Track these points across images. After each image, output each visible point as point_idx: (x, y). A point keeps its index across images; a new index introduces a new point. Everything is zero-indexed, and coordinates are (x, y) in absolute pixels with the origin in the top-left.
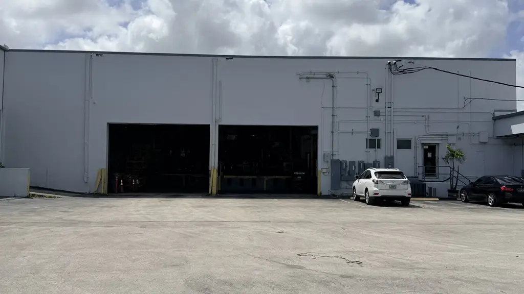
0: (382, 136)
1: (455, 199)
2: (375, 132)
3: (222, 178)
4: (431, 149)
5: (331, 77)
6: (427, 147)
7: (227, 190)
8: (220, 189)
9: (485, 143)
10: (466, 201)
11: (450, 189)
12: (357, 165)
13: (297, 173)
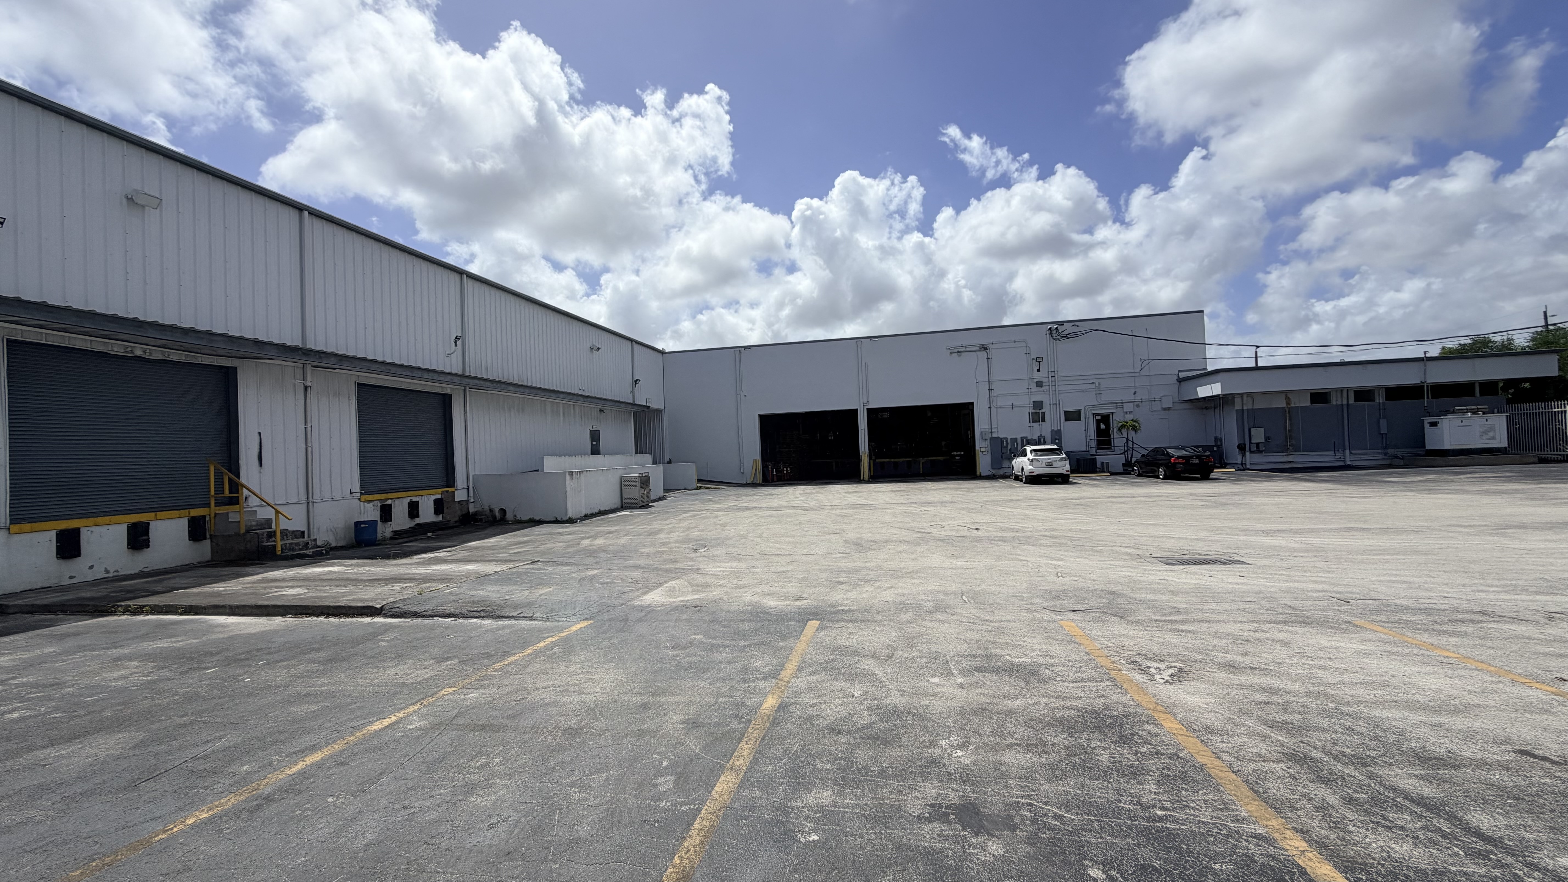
0: (1046, 409)
1: (1130, 474)
2: (1038, 405)
3: (874, 461)
4: (1105, 419)
5: (984, 348)
6: (1099, 417)
7: (879, 475)
8: (872, 474)
9: (1169, 409)
10: (1139, 475)
11: (1124, 462)
12: (1019, 441)
13: (955, 453)
